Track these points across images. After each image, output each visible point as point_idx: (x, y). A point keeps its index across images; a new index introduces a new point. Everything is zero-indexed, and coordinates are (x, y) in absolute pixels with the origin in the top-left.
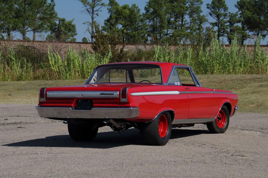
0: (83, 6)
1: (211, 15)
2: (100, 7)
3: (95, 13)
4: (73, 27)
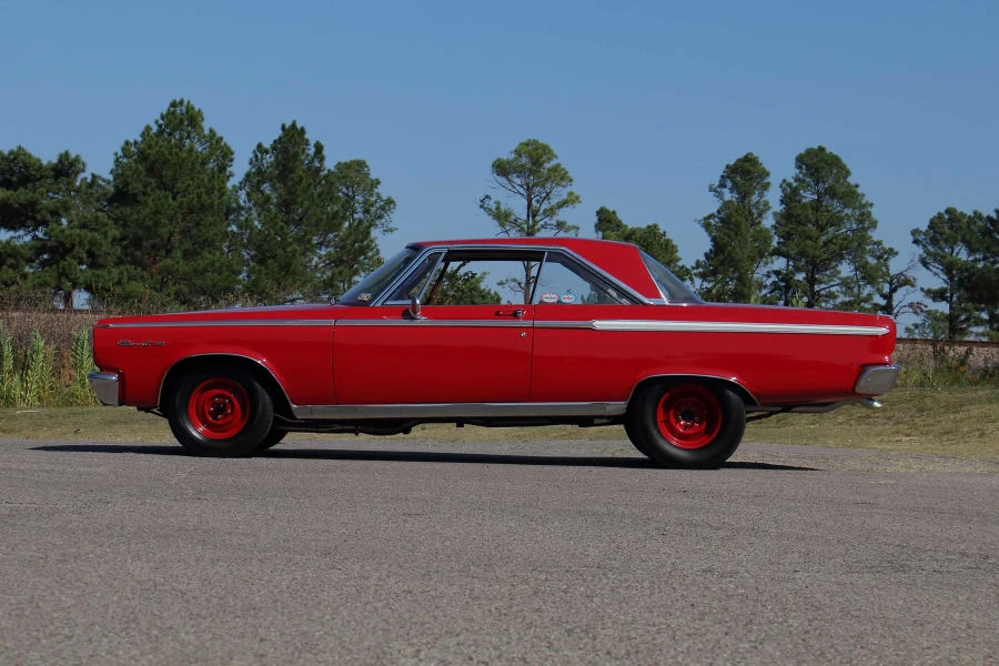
0: (499, 229)
1: (925, 264)
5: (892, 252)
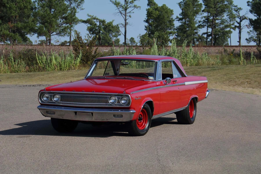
0: (116, 8)
1: (251, 12)
2: (133, 9)
3: (128, 15)
4: (113, 28)
5: (240, 9)
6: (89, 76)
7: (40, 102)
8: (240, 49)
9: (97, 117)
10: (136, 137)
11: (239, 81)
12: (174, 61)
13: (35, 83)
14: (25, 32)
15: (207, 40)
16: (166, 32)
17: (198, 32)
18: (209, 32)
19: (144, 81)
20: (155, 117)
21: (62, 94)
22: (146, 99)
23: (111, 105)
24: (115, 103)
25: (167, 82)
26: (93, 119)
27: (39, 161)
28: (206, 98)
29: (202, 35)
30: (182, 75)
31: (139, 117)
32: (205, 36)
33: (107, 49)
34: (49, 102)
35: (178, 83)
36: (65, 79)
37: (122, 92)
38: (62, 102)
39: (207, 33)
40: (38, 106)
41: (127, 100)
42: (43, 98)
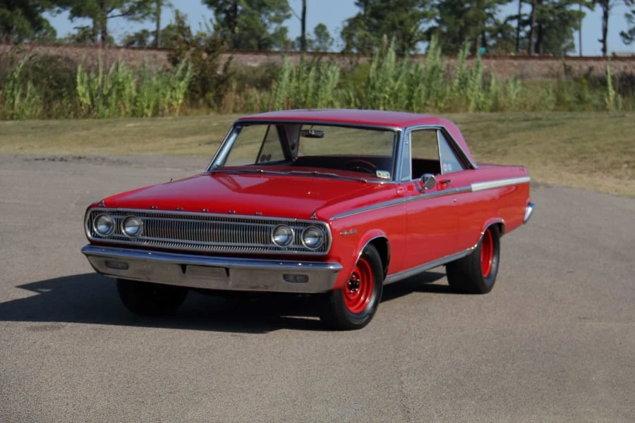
6: (217, 166)
7: (89, 235)
8: (606, 67)
9: (242, 278)
10: (341, 332)
11: (606, 158)
12: (443, 128)
13: (65, 152)
14: (37, 5)
15: (518, 34)
16: (410, 13)
17: (495, 13)
18: (525, 15)
19: (365, 182)
20: (391, 278)
21: (147, 216)
22: (369, 232)
23: (279, 249)
24: (289, 243)
25: (425, 186)
26: (230, 285)
27: (89, 408)
28: (524, 222)
29: (505, 23)
30: (465, 164)
31: (351, 281)
32: (514, 24)
33: (255, 61)
34: (114, 238)
35: (453, 187)
36: (147, 140)
37: (308, 216)
38: (149, 238)
39: (518, 17)
40: (82, 246)
41: (320, 237)
42: (96, 227)
